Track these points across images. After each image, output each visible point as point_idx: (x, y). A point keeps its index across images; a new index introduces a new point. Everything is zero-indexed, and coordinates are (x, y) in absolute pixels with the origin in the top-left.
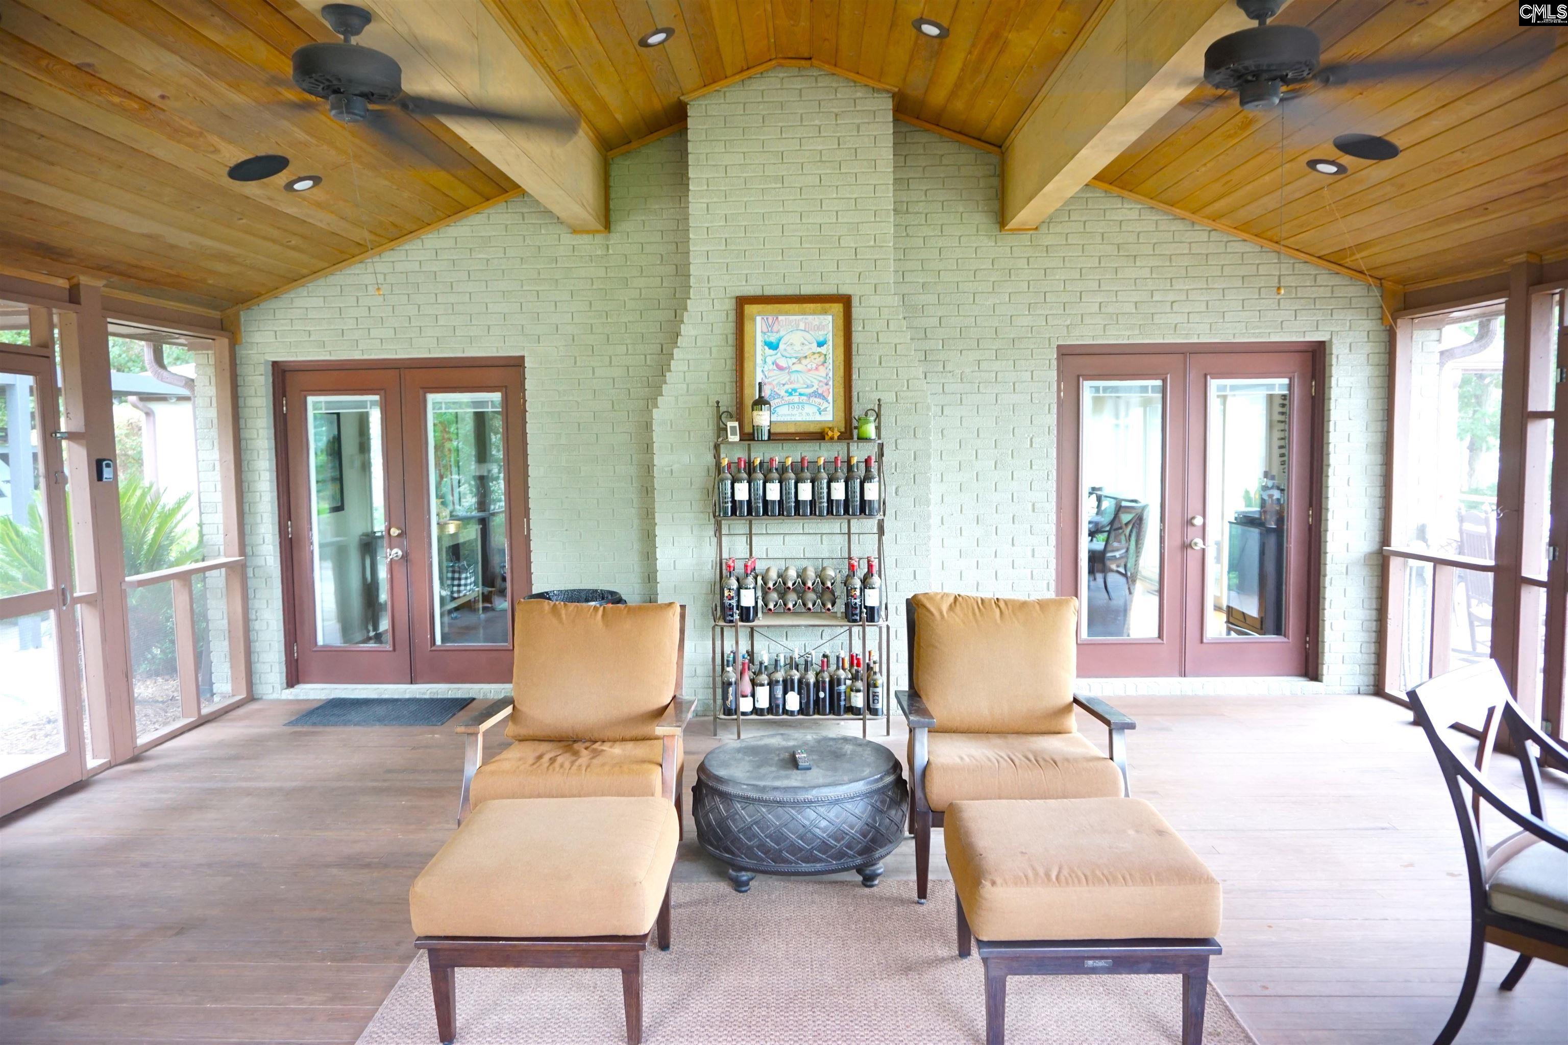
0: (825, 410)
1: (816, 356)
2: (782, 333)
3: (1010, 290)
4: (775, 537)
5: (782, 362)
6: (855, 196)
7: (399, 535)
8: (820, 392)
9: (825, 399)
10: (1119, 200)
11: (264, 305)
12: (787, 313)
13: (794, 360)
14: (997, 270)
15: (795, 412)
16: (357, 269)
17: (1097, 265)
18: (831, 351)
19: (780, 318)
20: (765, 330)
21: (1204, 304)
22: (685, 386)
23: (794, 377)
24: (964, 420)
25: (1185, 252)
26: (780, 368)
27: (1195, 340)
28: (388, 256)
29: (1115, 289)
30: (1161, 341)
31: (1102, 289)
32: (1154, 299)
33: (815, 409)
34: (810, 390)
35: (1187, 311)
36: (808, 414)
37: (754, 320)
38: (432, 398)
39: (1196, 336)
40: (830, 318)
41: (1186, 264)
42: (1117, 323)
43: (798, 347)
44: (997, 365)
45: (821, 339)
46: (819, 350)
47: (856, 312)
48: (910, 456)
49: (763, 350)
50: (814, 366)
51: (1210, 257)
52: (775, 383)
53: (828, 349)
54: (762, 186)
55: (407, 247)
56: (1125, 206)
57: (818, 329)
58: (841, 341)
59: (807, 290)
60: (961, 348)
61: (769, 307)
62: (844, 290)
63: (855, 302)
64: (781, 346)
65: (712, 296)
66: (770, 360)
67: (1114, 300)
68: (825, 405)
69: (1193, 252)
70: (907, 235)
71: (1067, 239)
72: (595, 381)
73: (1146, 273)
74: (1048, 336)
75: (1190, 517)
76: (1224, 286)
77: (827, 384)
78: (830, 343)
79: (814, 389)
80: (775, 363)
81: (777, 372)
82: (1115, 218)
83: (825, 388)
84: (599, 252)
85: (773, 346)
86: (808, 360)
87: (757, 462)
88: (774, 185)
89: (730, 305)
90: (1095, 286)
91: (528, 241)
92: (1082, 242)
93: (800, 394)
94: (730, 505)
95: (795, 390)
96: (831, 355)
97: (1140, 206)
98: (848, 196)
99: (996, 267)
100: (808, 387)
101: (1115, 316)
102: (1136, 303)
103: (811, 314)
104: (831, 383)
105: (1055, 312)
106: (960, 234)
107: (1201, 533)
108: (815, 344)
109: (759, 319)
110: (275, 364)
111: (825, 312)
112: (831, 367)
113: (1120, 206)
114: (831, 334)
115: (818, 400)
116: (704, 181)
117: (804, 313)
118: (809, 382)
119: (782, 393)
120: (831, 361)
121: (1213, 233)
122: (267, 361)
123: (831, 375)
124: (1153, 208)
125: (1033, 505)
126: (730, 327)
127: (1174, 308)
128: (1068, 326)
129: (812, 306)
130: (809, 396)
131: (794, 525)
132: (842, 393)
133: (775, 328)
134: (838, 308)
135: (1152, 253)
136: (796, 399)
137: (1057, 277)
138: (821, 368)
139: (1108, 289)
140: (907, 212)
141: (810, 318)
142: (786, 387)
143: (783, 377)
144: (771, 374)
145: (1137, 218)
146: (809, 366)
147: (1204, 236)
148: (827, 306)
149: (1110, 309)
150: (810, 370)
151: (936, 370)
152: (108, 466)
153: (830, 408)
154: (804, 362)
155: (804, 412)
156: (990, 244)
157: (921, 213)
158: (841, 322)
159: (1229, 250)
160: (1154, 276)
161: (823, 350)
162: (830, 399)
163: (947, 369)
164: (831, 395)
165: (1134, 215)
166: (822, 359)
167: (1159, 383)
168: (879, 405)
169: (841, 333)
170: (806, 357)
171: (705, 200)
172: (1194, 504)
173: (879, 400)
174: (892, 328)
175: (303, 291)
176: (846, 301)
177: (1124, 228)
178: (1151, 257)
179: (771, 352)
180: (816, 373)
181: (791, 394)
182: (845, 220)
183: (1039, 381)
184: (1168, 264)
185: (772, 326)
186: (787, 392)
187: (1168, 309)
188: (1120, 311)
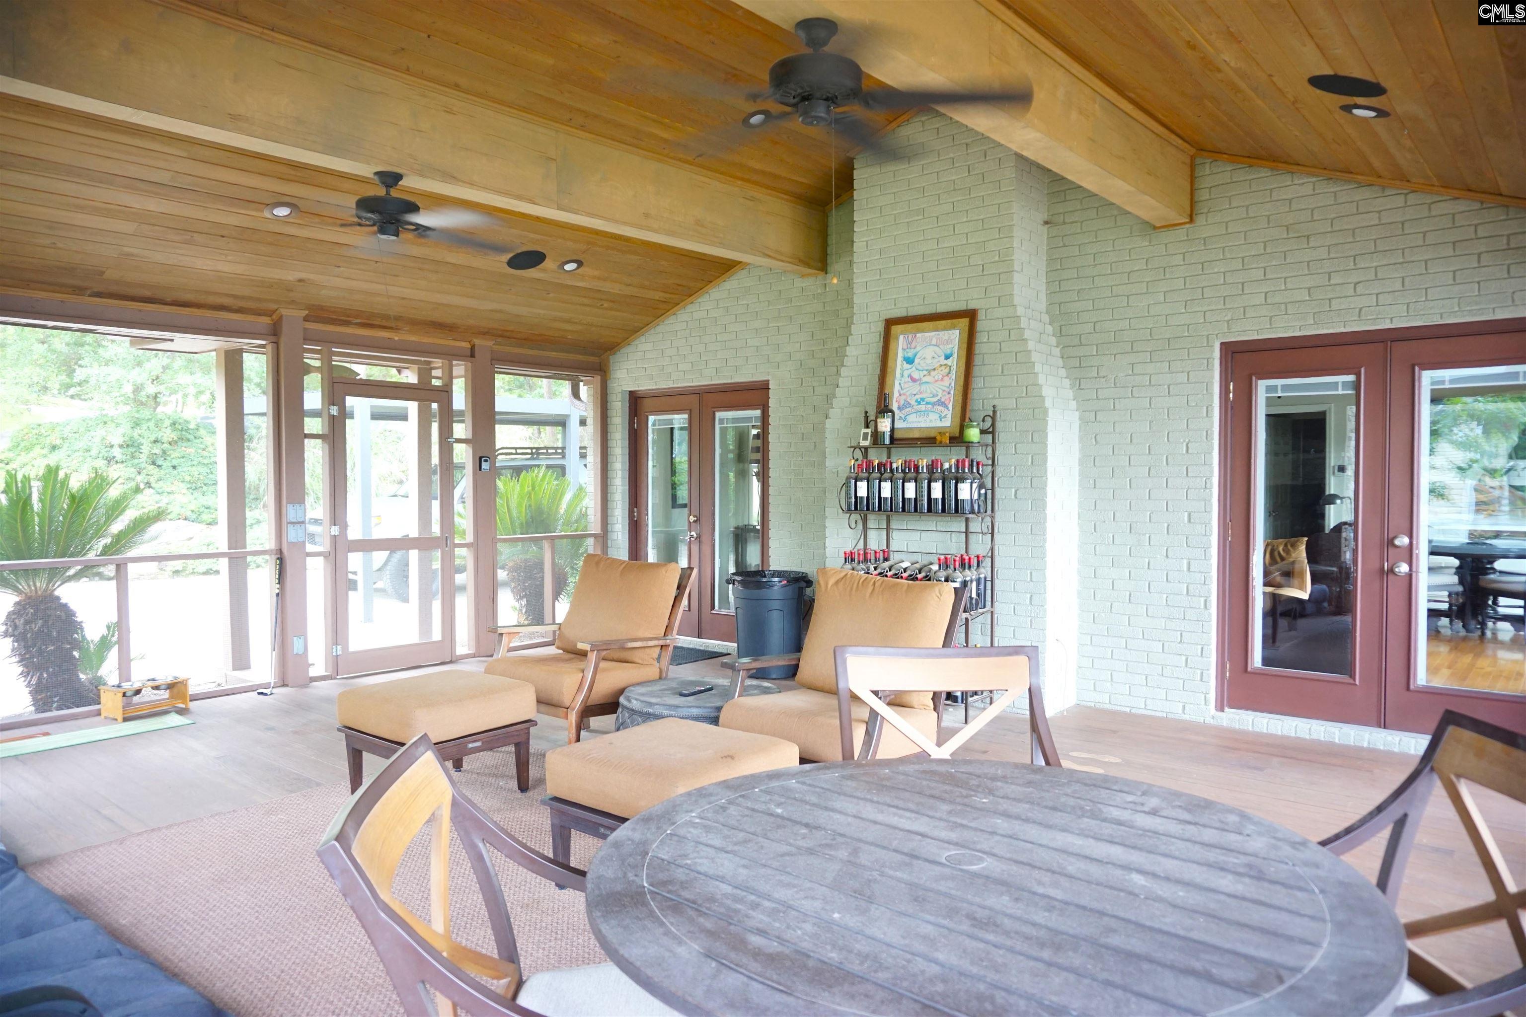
0: (945, 417)
1: (943, 368)
2: (918, 348)
3: (1165, 290)
4: (914, 533)
5: (916, 375)
6: (982, 217)
7: (695, 521)
8: (943, 400)
9: (946, 407)
10: (1289, 176)
11: (622, 351)
12: (923, 331)
13: (925, 373)
14: (1151, 269)
15: (920, 419)
16: (671, 320)
17: (1262, 252)
18: (955, 363)
19: (918, 335)
20: (905, 347)
21: (1400, 281)
22: (848, 399)
23: (923, 387)
24: (1116, 425)
25: (1372, 223)
26: (914, 380)
27: (1387, 325)
28: (690, 308)
29: (1284, 275)
30: (1342, 330)
31: (1268, 277)
32: (1332, 282)
33: (937, 416)
34: (935, 399)
35: (1376, 291)
36: (931, 421)
37: (898, 339)
38: (719, 415)
39: (1388, 321)
40: (957, 332)
41: (1374, 237)
42: (1286, 314)
43: (929, 361)
44: (1150, 368)
45: (949, 352)
46: (946, 362)
47: (981, 325)
48: (1027, 460)
49: (902, 366)
50: (940, 377)
51: (1406, 225)
52: (908, 394)
53: (953, 362)
54: (907, 220)
55: (700, 300)
56: (1296, 182)
57: (947, 343)
58: (964, 353)
59: (942, 308)
60: (1115, 352)
61: (910, 326)
62: (972, 305)
63: (981, 315)
64: (916, 361)
65: (870, 320)
66: (906, 373)
67: (1283, 288)
68: (946, 412)
69: (1382, 222)
70: (1065, 246)
71: (1227, 228)
72: (815, 398)
73: (1323, 253)
74: (1205, 333)
75: (1391, 536)
76: (1426, 257)
77: (949, 393)
78: (955, 356)
79: (938, 398)
80: (911, 377)
81: (911, 384)
82: (1284, 197)
83: (948, 396)
84: (819, 291)
85: (910, 361)
86: (936, 372)
87: (876, 463)
88: (917, 218)
89: (881, 327)
90: (1260, 274)
91: (773, 288)
92: (1244, 229)
93: (927, 403)
94: (853, 500)
95: (923, 399)
96: (955, 367)
97: (1314, 179)
98: (976, 218)
99: (1150, 267)
100: (934, 396)
101: (1283, 306)
102: (1309, 289)
103: (942, 330)
104: (952, 392)
105: (1213, 307)
106: (1113, 238)
107: (1407, 556)
108: (943, 357)
109: (901, 337)
110: (630, 392)
111: (953, 327)
112: (954, 377)
113: (1289, 183)
114: (956, 347)
115: (940, 408)
116: (865, 222)
117: (936, 330)
118: (935, 392)
119: (913, 403)
120: (954, 372)
121: (1411, 196)
122: (623, 392)
123: (953, 385)
124: (1331, 179)
125: (1189, 515)
126: (878, 348)
127: (1358, 289)
128: (1228, 321)
129: (943, 322)
130: (934, 404)
131: (931, 523)
132: (960, 401)
133: (913, 345)
134: (965, 322)
135: (1329, 229)
136: (923, 407)
137: (1216, 270)
138: (946, 378)
139: (1275, 276)
140: (1064, 223)
141: (941, 333)
142: (917, 397)
143: (915, 388)
144: (907, 386)
145: (1312, 192)
146: (936, 378)
147: (1400, 201)
148: (955, 321)
149: (1278, 299)
150: (936, 381)
151: (1090, 376)
152: (486, 461)
153: (949, 416)
154: (933, 373)
155: (928, 420)
156: (1143, 244)
157: (1076, 222)
158: (966, 335)
159: (1434, 213)
160: (1332, 255)
161: (949, 362)
162: (950, 406)
163: (1101, 374)
164: (951, 403)
165: (1308, 189)
166: (947, 370)
167: (1351, 378)
168: (994, 412)
169: (965, 346)
170: (934, 369)
171: (865, 239)
172: (1397, 519)
173: (994, 407)
174: (1012, 338)
175: (642, 339)
176: (971, 315)
177: (1294, 207)
178: (1328, 235)
179: (909, 366)
180: (942, 383)
181: (919, 403)
182: (973, 241)
183: (1195, 383)
184: (1351, 240)
185: (910, 343)
186: (916, 401)
187: (1351, 292)
188: (1288, 300)
